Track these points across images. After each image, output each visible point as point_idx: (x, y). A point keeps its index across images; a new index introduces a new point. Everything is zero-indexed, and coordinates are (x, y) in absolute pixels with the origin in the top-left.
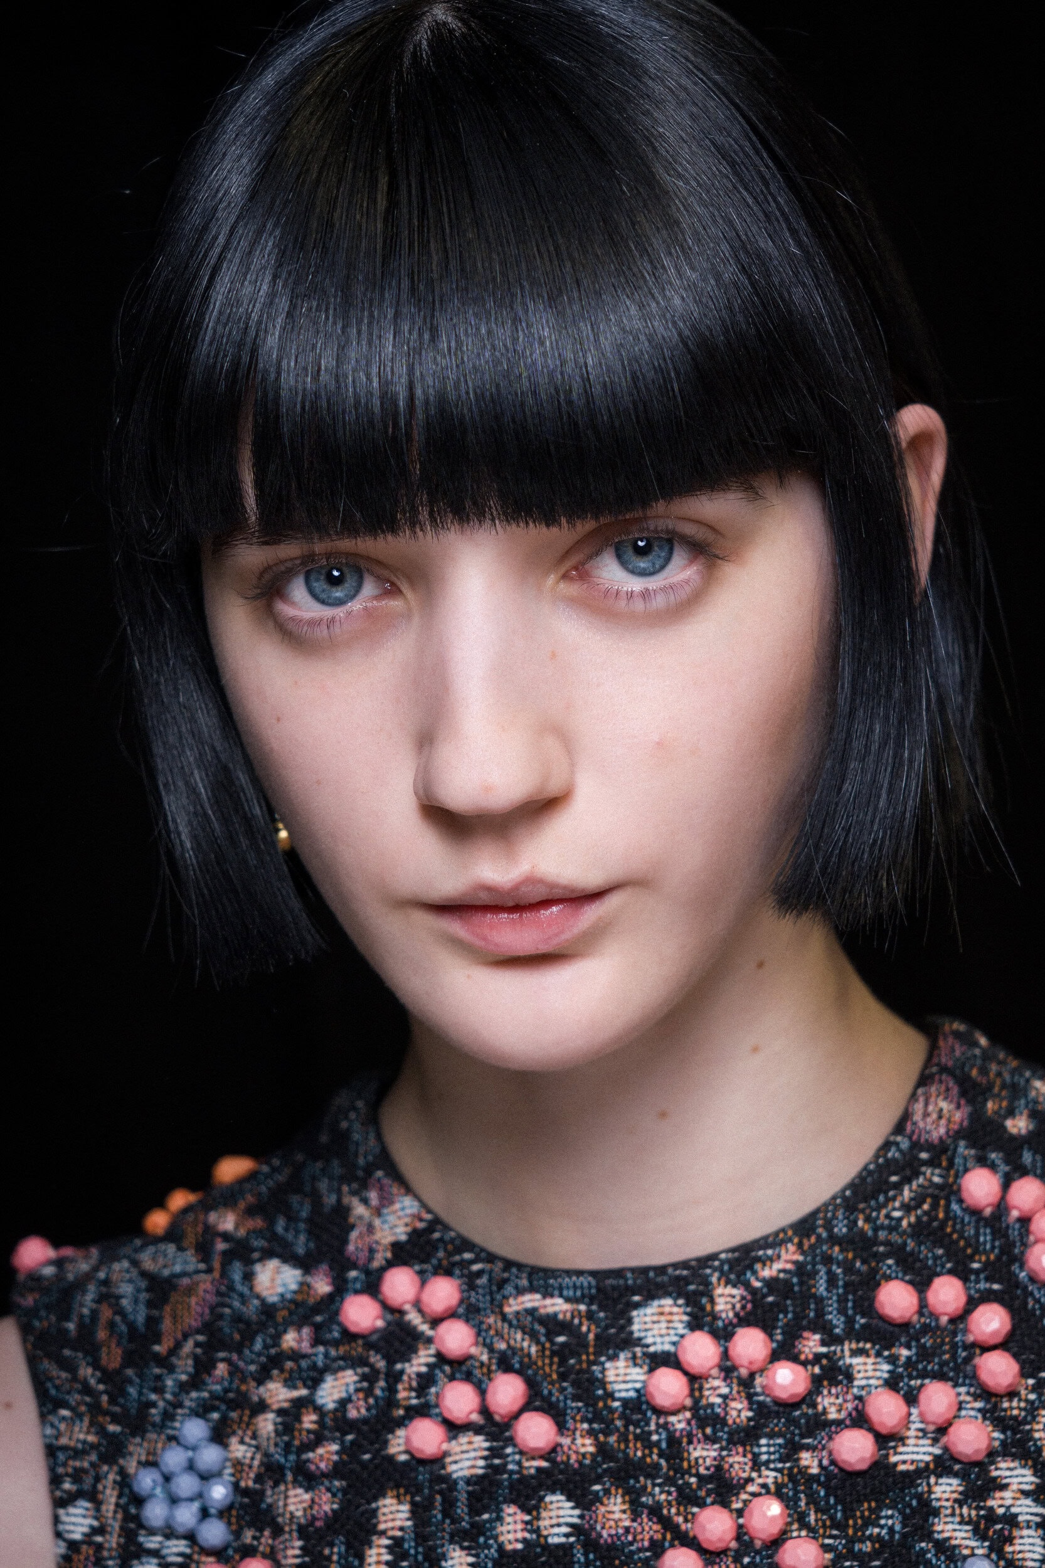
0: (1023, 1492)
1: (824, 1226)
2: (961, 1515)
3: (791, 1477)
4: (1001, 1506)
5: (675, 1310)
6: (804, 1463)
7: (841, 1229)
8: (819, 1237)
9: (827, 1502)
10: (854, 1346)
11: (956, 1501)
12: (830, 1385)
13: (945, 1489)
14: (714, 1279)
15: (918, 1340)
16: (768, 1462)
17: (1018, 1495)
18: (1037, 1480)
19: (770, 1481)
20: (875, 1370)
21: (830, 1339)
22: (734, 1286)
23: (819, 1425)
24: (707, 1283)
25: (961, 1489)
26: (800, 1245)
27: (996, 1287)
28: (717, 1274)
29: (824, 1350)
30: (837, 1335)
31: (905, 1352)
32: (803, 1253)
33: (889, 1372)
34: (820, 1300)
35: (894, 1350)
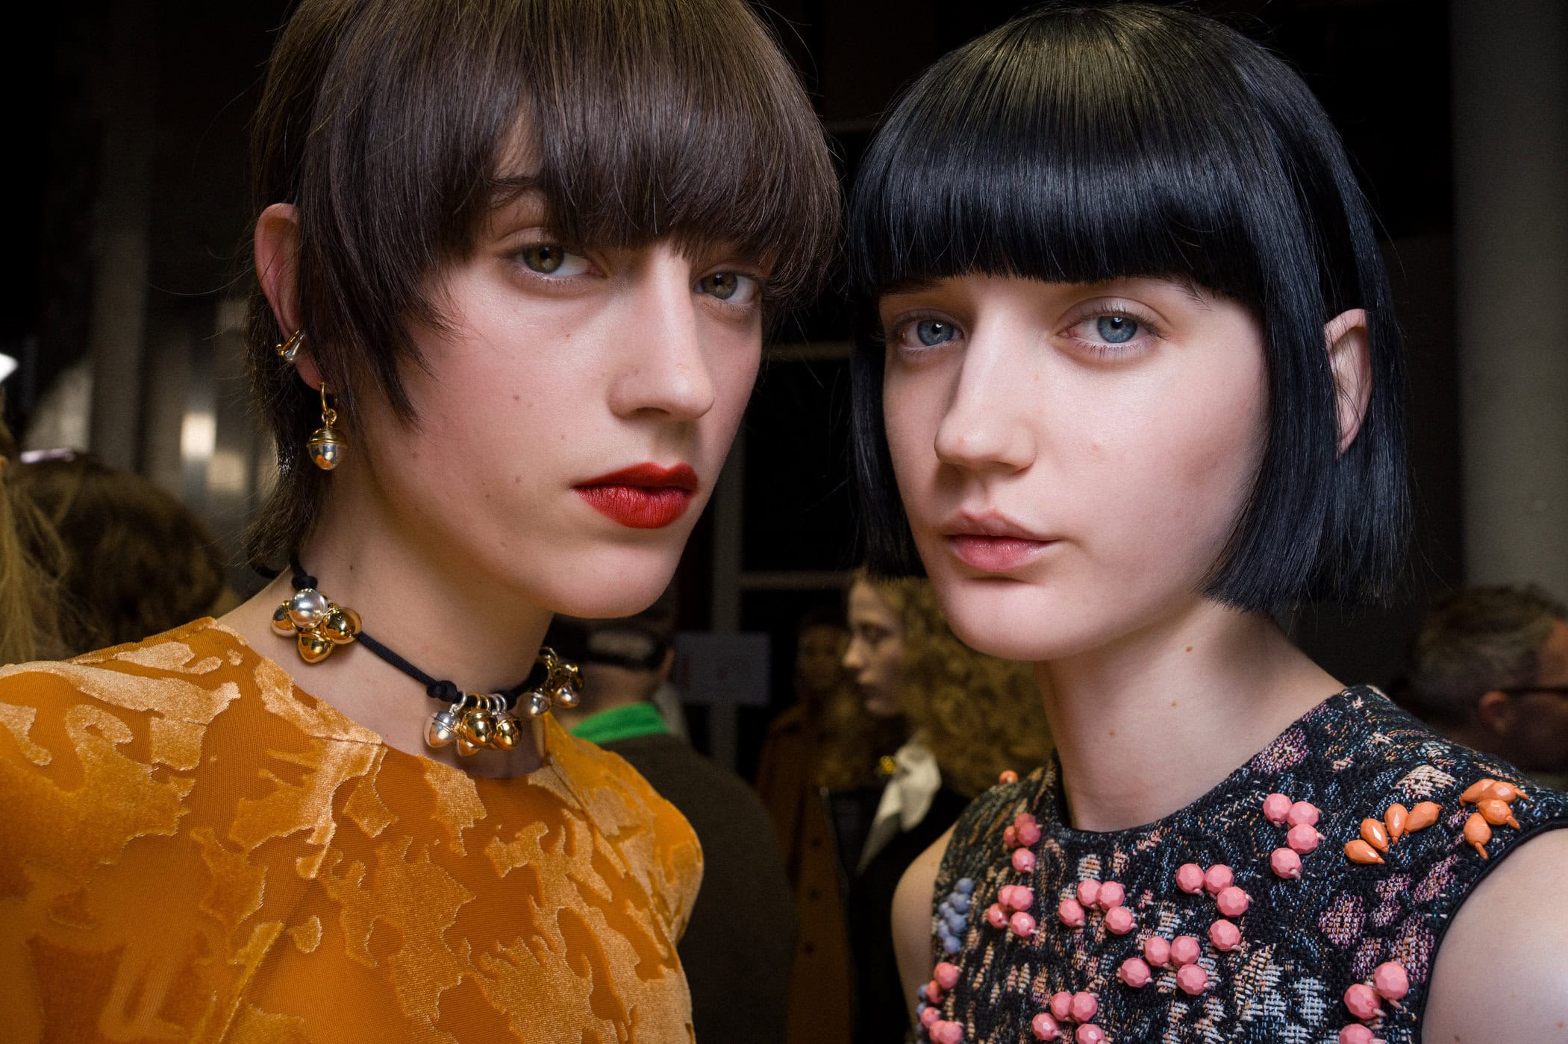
0: (1214, 1022)
1: (1178, 821)
2: (1179, 1031)
3: (1110, 984)
4: (1200, 1029)
5: (1097, 862)
6: (1118, 975)
7: (1187, 824)
8: (1174, 828)
9: (1121, 1004)
10: (1166, 904)
11: (1179, 1020)
12: (1147, 927)
13: (1179, 1009)
14: (1115, 847)
15: (1200, 907)
16: (1105, 970)
17: (1210, 1024)
18: (1225, 1016)
19: (1100, 982)
20: (1171, 922)
21: (1157, 898)
22: (1124, 853)
23: (1134, 952)
24: (1112, 849)
25: (1185, 1012)
26: (1161, 833)
27: (1259, 876)
28: (1117, 844)
29: (1152, 903)
30: (1161, 895)
31: (1192, 914)
32: (1162, 838)
33: (1179, 925)
34: (1161, 869)
35: (1186, 911)
